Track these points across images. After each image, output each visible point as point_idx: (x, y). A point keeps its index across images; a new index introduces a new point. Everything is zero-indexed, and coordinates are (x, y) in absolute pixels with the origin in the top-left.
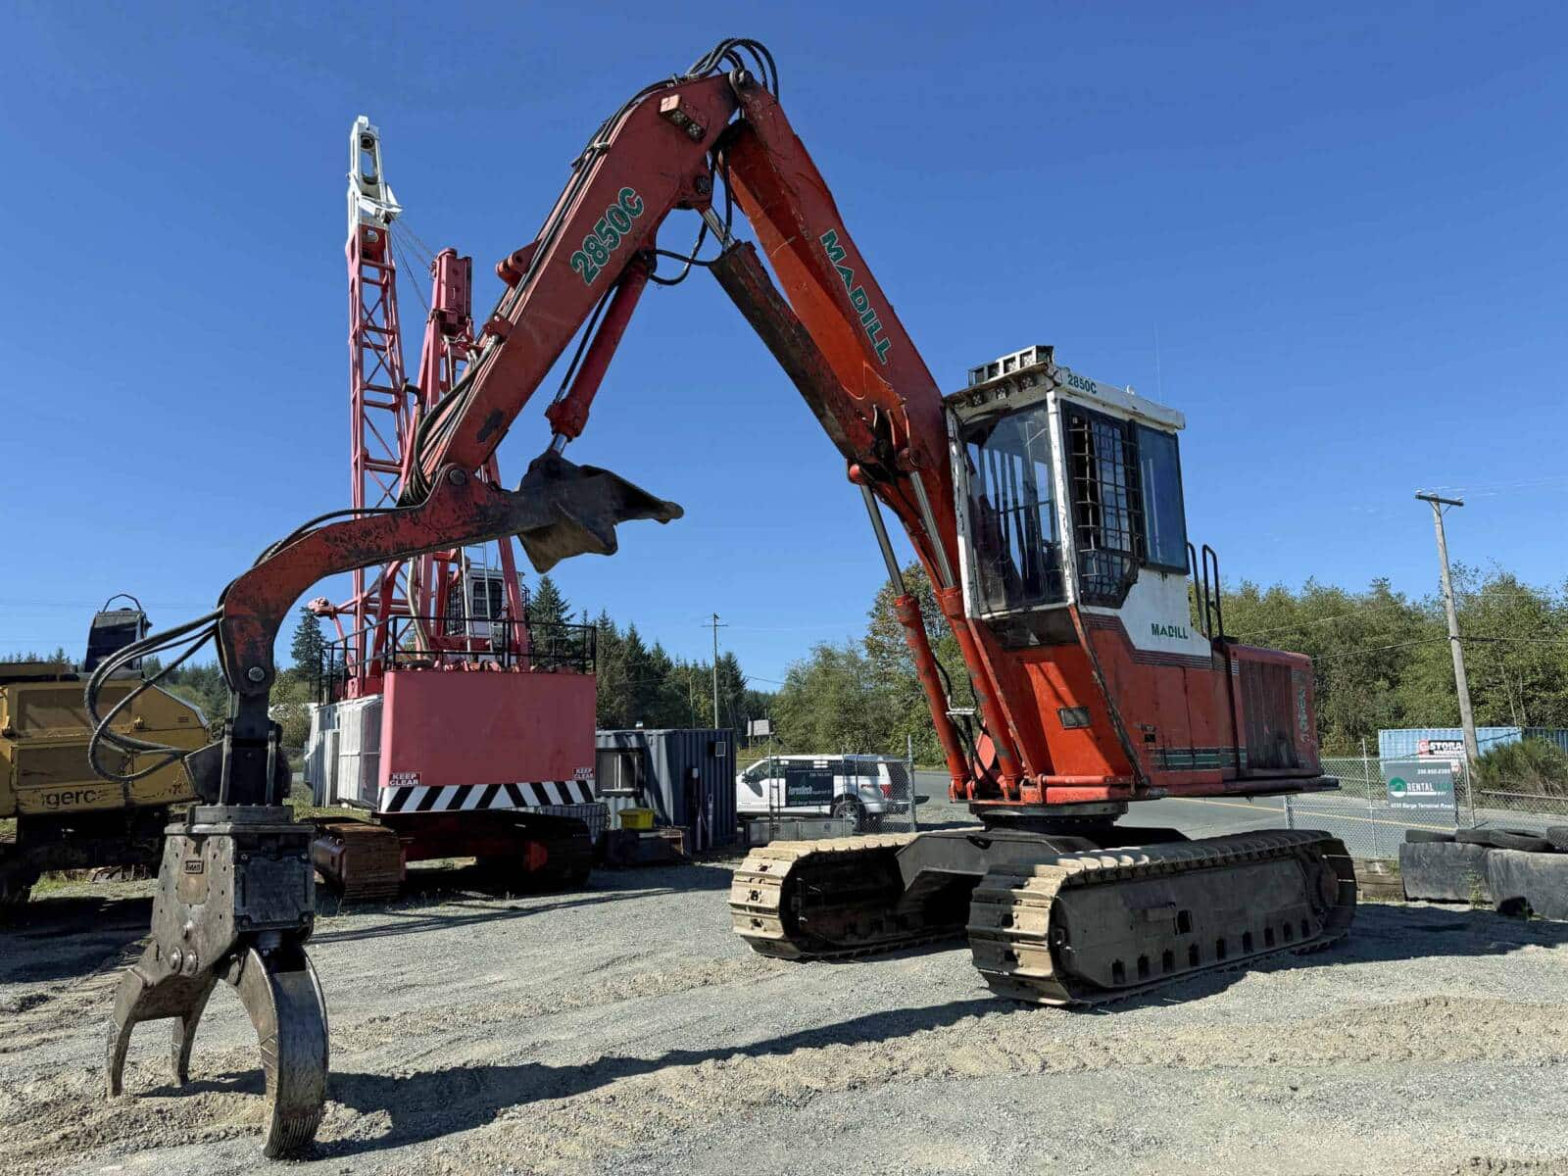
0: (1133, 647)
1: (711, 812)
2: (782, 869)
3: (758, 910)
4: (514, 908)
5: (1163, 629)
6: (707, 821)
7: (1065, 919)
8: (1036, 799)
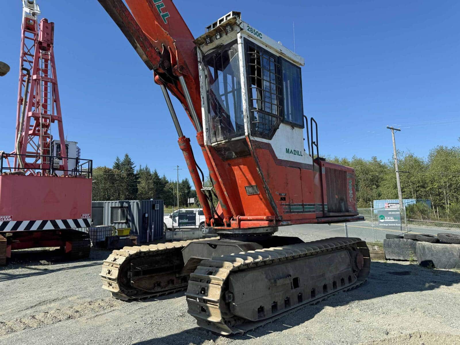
0: (277, 158)
1: (153, 229)
2: (121, 260)
3: (110, 279)
4: (46, 270)
5: (291, 151)
6: (151, 232)
7: (233, 289)
8: (236, 227)
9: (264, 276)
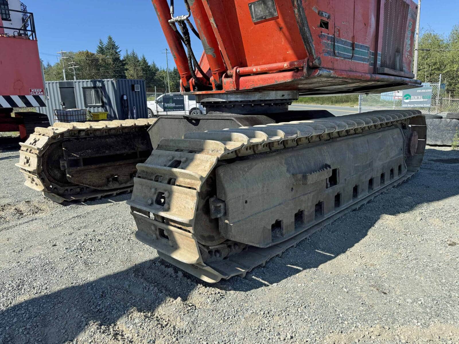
1: (135, 114)
6: (133, 117)
7: (225, 193)
8: (232, 88)
9: (284, 168)
